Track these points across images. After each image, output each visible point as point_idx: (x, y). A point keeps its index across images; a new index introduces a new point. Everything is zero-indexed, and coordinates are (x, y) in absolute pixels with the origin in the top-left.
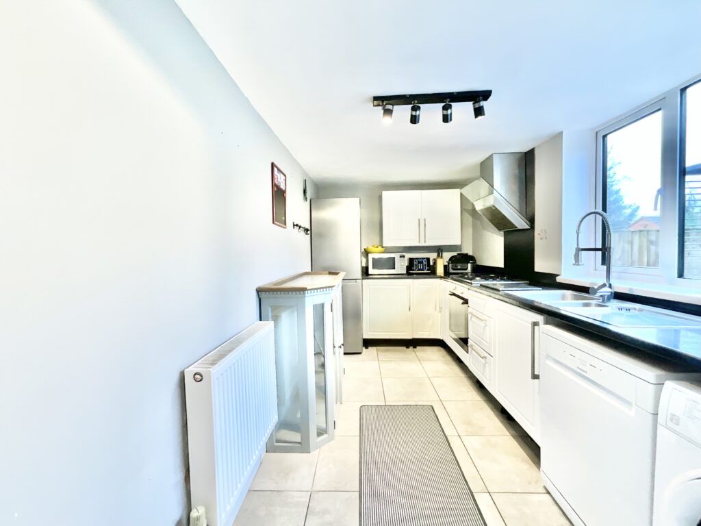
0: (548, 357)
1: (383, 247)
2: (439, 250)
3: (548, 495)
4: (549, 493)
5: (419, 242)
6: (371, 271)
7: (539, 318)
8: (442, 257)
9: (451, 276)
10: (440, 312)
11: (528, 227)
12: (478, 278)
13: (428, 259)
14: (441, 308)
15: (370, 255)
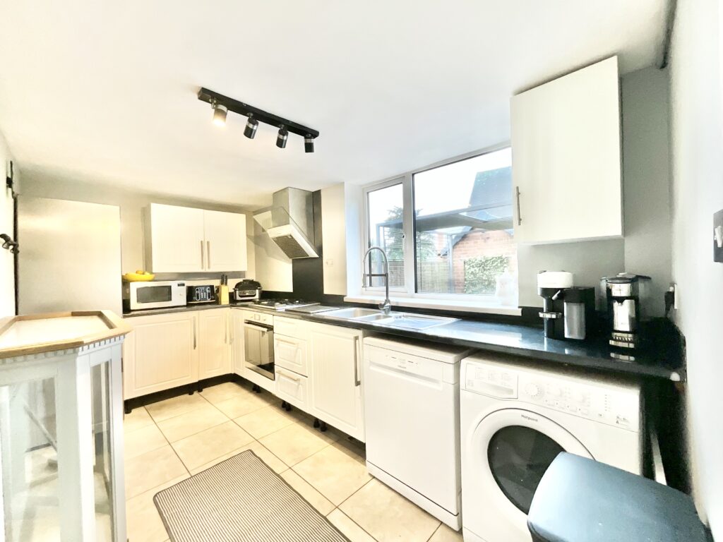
0: (372, 363)
1: (152, 273)
2: (224, 277)
3: (374, 480)
4: (374, 477)
5: (202, 268)
6: (134, 305)
7: (359, 333)
8: (226, 284)
9: (238, 304)
10: (231, 343)
11: (317, 256)
12: (277, 304)
13: (212, 287)
14: (232, 340)
15: (132, 284)
